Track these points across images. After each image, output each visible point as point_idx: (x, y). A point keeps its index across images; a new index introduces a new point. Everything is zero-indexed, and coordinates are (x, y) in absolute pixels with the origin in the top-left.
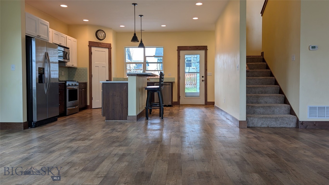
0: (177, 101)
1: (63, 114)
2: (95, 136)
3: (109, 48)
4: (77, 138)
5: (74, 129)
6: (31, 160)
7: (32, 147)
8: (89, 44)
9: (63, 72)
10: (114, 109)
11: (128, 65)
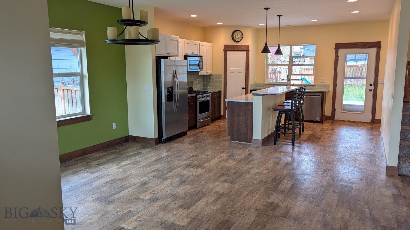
0: (331, 115)
1: (193, 126)
2: (210, 162)
3: (246, 51)
4: (193, 164)
5: (195, 149)
6: (147, 186)
7: (153, 169)
8: (224, 48)
9: (198, 80)
10: (238, 130)
11: (270, 67)
